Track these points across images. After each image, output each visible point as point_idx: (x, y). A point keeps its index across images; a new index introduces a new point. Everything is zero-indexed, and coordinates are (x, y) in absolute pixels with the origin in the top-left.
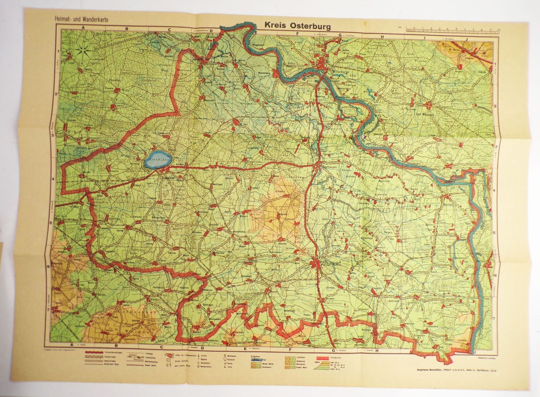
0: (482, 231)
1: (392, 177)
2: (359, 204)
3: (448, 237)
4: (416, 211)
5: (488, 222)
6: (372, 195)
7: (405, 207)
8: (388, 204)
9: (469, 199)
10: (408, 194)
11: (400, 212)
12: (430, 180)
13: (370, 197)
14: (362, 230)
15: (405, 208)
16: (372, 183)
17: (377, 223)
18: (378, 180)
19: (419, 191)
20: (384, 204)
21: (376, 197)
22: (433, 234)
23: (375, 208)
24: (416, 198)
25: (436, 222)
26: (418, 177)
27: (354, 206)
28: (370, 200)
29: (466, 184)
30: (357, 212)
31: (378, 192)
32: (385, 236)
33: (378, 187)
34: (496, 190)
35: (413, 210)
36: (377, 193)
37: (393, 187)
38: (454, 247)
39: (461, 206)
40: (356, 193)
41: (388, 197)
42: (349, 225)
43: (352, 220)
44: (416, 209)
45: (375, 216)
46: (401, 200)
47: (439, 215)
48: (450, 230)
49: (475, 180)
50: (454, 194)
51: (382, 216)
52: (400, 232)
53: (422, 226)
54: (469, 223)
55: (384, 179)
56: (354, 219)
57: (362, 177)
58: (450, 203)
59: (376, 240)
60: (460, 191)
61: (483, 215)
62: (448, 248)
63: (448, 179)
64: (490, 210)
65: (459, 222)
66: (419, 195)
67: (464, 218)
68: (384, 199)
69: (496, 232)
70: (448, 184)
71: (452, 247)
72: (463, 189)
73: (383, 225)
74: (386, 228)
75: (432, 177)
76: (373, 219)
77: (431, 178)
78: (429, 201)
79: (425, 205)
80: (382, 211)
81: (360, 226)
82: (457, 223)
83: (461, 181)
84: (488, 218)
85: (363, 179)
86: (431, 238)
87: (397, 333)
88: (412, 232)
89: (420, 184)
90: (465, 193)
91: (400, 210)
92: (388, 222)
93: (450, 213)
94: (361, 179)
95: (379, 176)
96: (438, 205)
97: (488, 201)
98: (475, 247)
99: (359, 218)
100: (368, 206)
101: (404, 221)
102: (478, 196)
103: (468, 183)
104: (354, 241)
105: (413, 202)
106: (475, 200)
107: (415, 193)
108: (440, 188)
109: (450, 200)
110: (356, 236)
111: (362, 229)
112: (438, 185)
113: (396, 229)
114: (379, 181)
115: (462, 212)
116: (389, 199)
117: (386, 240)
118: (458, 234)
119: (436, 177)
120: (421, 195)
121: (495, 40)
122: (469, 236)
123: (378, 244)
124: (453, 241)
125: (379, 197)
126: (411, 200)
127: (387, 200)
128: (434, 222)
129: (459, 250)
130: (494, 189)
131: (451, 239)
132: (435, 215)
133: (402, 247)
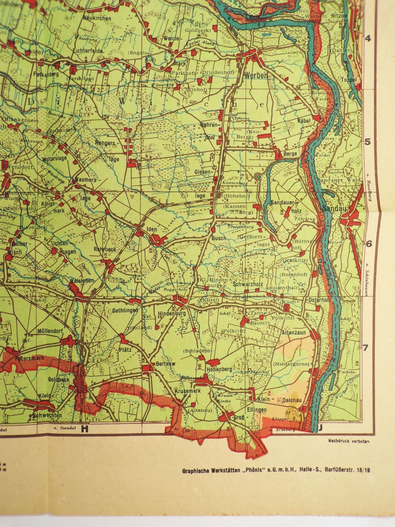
0: (338, 137)
1: (116, 10)
2: (34, 78)
3: (254, 155)
4: (176, 92)
5: (352, 117)
6: (66, 53)
7: (147, 81)
8: (106, 74)
9: (307, 61)
10: (156, 50)
11: (135, 94)
12: (211, 16)
13: (62, 57)
14: (45, 141)
15: (149, 84)
16: (67, 23)
17: (76, 120)
18: (80, 15)
19: (183, 43)
20: (94, 74)
21: (75, 57)
22: (218, 147)
23: (72, 83)
24: (178, 60)
25: (226, 118)
26: (182, 8)
27: (20, 79)
28: (62, 65)
29: (300, 23)
30: (30, 96)
31: (81, 44)
32: (96, 153)
33: (81, 33)
34: (372, 37)
35: (170, 91)
36: (78, 47)
37: (119, 34)
38: (269, 178)
39: (287, 79)
40: (26, 47)
41: (106, 55)
42: (10, 126)
43: (16, 114)
44: (178, 88)
45: (72, 104)
46: (139, 65)
47: (232, 101)
48: (259, 137)
49: (322, 13)
50: (271, 48)
51: (89, 103)
52: (137, 143)
53: (191, 127)
54: (306, 118)
55: (96, 14)
56: (23, 112)
57: (42, 10)
58: (262, 71)
59: (75, 162)
60: (284, 41)
61: (342, 99)
62: (254, 180)
63: (256, 12)
64: (359, 87)
65: (281, 119)
66: (185, 52)
67: (295, 107)
68: (95, 63)
69: (372, 141)
70: (256, 25)
71: (264, 178)
72: (293, 35)
73: (92, 126)
74: (98, 132)
75: (215, 8)
76: (69, 110)
77: (212, 10)
78: (209, 67)
79: (199, 76)
80: (89, 90)
81: (39, 131)
82: (277, 118)
83: (287, 16)
84: (352, 106)
85: (45, 13)
86: (212, 156)
87: (133, 386)
88: (166, 142)
89: (186, 25)
90: (298, 46)
91: (135, 90)
92: (105, 118)
93: (261, 96)
94: (39, 16)
95: (83, 5)
96: (231, 76)
97: (352, 64)
98: (319, 176)
99: (37, 109)
100: (57, 80)
101: (144, 115)
102: (330, 52)
103: (304, 21)
104: (24, 167)
105: (168, 70)
106: (321, 64)
107: (174, 48)
108: (236, 35)
109: (262, 64)
110: (30, 156)
111: (44, 137)
112: (231, 28)
113: (124, 134)
114: (84, 17)
115: (289, 92)
116: (109, 62)
117: (100, 161)
118: (280, 146)
119: (226, 6)
120: (189, 54)
122: (304, 152)
123: (79, 172)
124: (266, 164)
125: (82, 56)
126: (164, 65)
127: (104, 64)
128: (220, 118)
129: (281, 184)
130: (369, 36)
131: (262, 158)
132: (222, 100)
133: (140, 178)
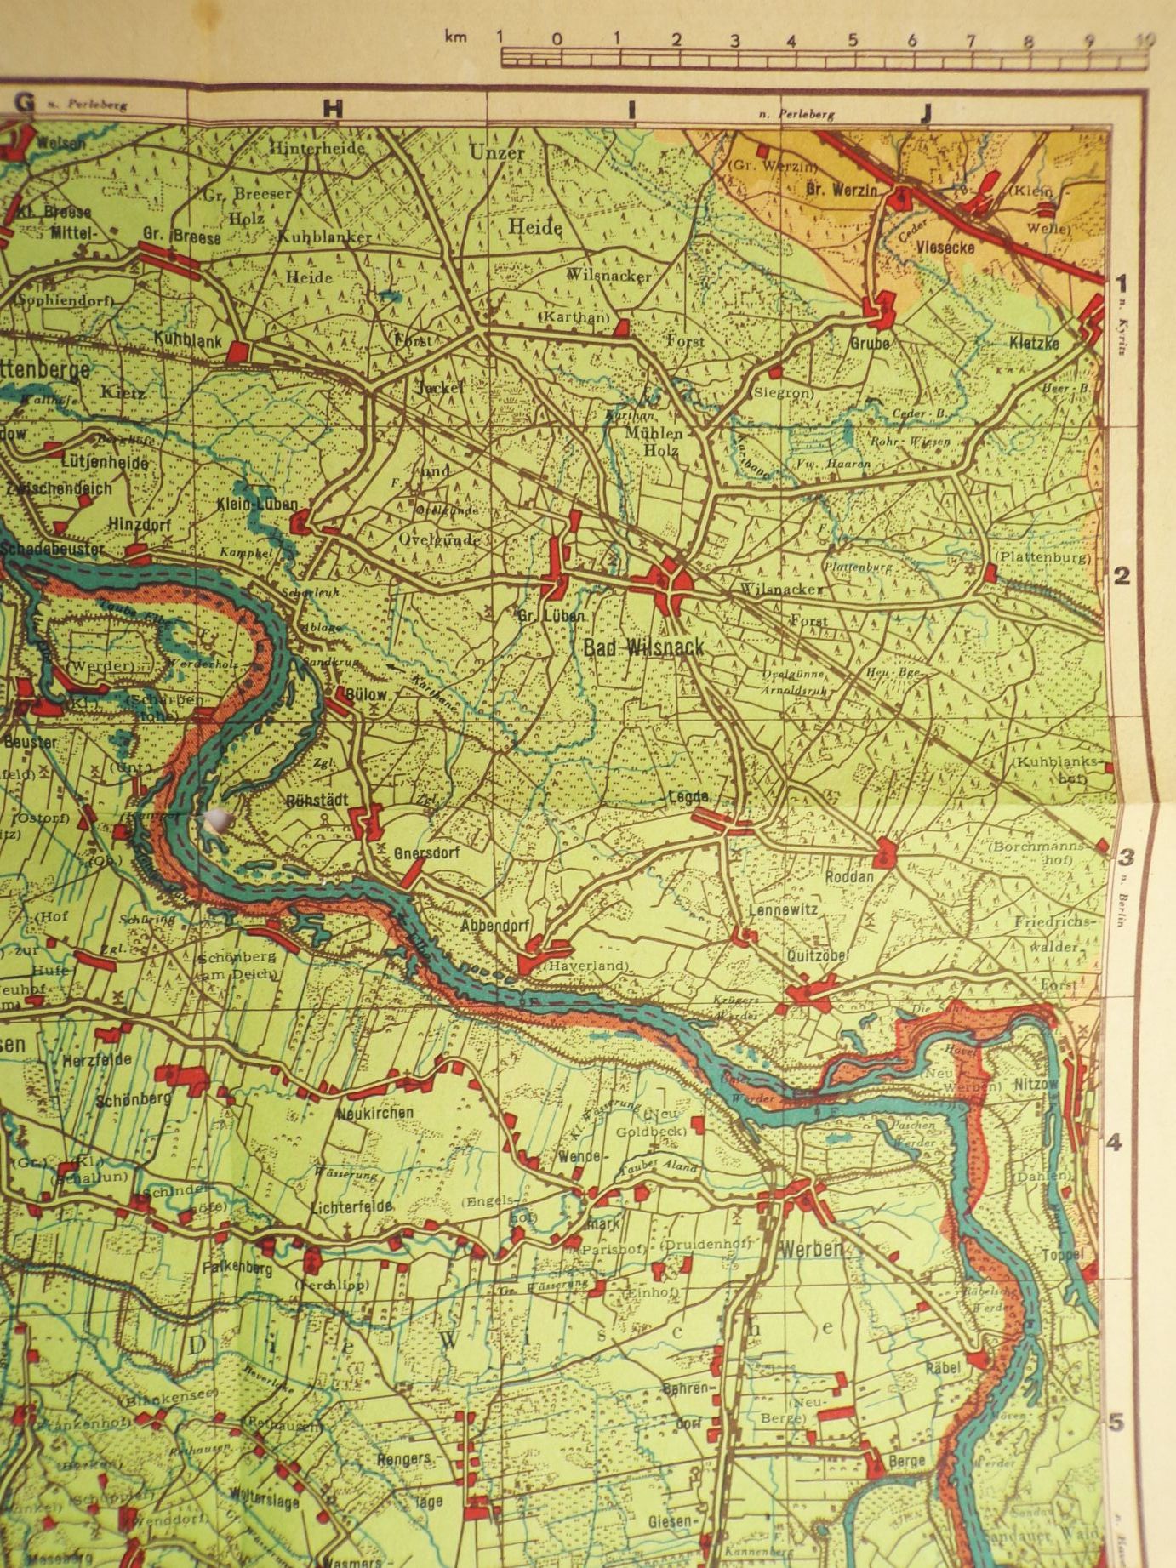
0: (1037, 1411)
1: (426, 1085)
2: (204, 1279)
3: (807, 1467)
4: (595, 1302)
5: (1073, 1354)
6: (292, 1213)
7: (516, 1278)
8: (403, 1269)
9: (951, 1205)
10: (537, 1189)
11: (484, 1315)
12: (688, 1093)
13: (279, 1224)
14: (236, 1442)
15: (521, 1286)
16: (292, 1129)
17: (324, 1398)
18: (328, 1106)
19: (611, 1167)
20: (370, 1271)
21: (317, 1227)
22: (710, 1449)
23: (309, 1296)
24: (598, 1213)
25: (732, 1368)
26: (607, 1075)
27: (164, 1290)
28: (280, 1245)
29: (928, 1104)
30: (194, 1331)
31: (331, 1190)
32: (378, 1487)
33: (333, 1158)
34: (1126, 1140)
35: (578, 1299)
36: (325, 1199)
37: (436, 1151)
38: (850, 1534)
39: (894, 1257)
40: (182, 1202)
41: (401, 1215)
42: (141, 1418)
43: (156, 1385)
44: (599, 1290)
45: (311, 1356)
46: (493, 1235)
47: (748, 1320)
48: (823, 1416)
49: (988, 1078)
50: (852, 1174)
51: (360, 1352)
52: (489, 1451)
53: (638, 1397)
54: (950, 1361)
55: (373, 1102)
56: (174, 1376)
57: (224, 1092)
58: (826, 1237)
59: (323, 1517)
60: (886, 1155)
61: (1045, 1306)
62: (809, 1541)
63: (808, 1079)
64: (1091, 1272)
65: (880, 1364)
66: (617, 1192)
67: (918, 1332)
68: (372, 1239)
69: (1128, 1420)
70: (808, 1113)
71: (837, 1533)
72: (911, 1139)
73: (368, 1414)
74: (385, 1432)
75: (699, 1071)
76: (302, 1373)
77: (689, 1076)
78: (683, 1231)
79: (656, 1255)
80: (358, 1315)
81: (219, 1418)
82: (871, 1363)
83: (893, 1089)
84: (1073, 1325)
85: (231, 1101)
86: (696, 1475)
88: (568, 1442)
89: (620, 1118)
90: (925, 1168)
91: (484, 1304)
92: (401, 1390)
93: (825, 1303)
94: (216, 1109)
95: (335, 1079)
96: (742, 1252)
97: (1071, 1210)
98: (987, 1523)
99: (213, 1362)
100: (267, 1286)
101: (510, 1371)
102: (1011, 1183)
103: (942, 1100)
104: (179, 1520)
105: (573, 1242)
106: (987, 1213)
107: (586, 1182)
108: (756, 1141)
109: (827, 1217)
110: (197, 1488)
111: (234, 1432)
112: (742, 1124)
113: (455, 1430)
114: (339, 1114)
115: (902, 1290)
116: (409, 1234)
117: (391, 1511)
118: (879, 1439)
119: (728, 1068)
120: (628, 1195)
121: (1123, 114)
122: (946, 1454)
123: (336, 1543)
124: (842, 1491)
125: (337, 1223)
126: (562, 1230)
127: (396, 1242)
128: (716, 1368)
129: (884, 1551)
130: (1116, 1137)
131: (830, 1475)
132: (719, 1319)
133: (501, 1546)
